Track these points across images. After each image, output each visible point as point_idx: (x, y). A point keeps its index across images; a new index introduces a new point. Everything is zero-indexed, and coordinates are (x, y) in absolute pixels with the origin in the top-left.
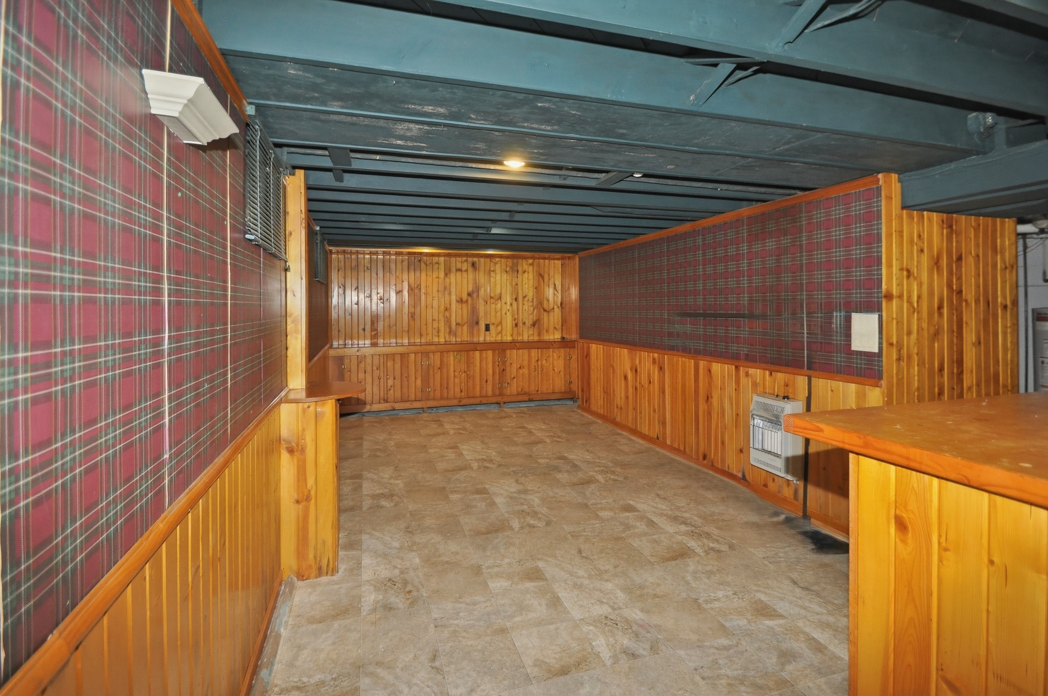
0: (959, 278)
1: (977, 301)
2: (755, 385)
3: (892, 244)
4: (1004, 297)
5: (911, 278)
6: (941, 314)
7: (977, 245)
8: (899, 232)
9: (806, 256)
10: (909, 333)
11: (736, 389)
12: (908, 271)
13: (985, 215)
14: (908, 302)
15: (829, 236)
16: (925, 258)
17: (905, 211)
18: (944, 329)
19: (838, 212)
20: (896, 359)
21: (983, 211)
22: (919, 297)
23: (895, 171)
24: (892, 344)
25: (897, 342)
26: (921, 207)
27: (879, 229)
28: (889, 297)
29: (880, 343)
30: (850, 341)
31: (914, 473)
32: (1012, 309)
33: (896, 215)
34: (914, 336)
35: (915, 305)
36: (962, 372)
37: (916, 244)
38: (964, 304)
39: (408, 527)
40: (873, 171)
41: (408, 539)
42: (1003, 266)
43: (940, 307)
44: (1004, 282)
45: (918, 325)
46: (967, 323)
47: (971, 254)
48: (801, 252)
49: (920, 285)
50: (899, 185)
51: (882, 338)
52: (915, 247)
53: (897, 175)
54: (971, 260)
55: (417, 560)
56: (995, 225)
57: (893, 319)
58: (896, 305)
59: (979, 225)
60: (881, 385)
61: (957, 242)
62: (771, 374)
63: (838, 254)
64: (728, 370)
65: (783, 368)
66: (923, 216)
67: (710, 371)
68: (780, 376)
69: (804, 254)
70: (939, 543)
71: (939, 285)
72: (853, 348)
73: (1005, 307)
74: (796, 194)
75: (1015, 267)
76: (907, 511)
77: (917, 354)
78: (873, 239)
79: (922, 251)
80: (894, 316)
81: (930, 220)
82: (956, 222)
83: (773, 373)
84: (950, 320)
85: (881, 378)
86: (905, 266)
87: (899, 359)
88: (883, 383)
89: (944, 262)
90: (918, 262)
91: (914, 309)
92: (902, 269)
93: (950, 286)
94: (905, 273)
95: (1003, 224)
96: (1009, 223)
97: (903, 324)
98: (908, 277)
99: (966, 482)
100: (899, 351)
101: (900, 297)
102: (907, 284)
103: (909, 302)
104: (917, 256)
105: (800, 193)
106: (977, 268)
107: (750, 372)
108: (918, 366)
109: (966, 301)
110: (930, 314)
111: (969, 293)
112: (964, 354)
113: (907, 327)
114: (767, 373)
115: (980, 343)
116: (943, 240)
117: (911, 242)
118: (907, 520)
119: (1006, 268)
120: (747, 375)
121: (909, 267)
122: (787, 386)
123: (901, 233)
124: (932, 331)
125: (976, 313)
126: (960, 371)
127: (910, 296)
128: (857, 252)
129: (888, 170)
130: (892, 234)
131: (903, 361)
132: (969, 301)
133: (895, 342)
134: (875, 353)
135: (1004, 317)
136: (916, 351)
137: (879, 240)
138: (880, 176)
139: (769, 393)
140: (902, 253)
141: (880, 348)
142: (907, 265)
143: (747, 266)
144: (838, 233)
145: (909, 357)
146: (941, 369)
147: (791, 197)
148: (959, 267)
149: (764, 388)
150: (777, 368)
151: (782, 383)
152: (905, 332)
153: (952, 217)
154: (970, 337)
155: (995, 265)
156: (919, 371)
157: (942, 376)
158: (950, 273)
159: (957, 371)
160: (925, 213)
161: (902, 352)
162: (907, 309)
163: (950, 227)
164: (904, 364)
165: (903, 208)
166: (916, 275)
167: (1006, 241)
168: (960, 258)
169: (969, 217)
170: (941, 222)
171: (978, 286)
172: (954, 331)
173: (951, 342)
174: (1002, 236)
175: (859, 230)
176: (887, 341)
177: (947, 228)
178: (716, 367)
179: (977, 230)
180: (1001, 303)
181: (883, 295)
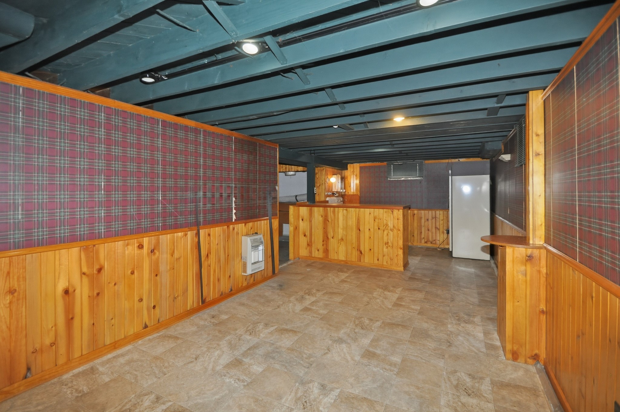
39: (450, 346)
41: (452, 338)
55: (449, 326)
64: (223, 229)
65: (251, 220)
68: (250, 224)
107: (235, 227)
114: (244, 225)
150: (248, 221)
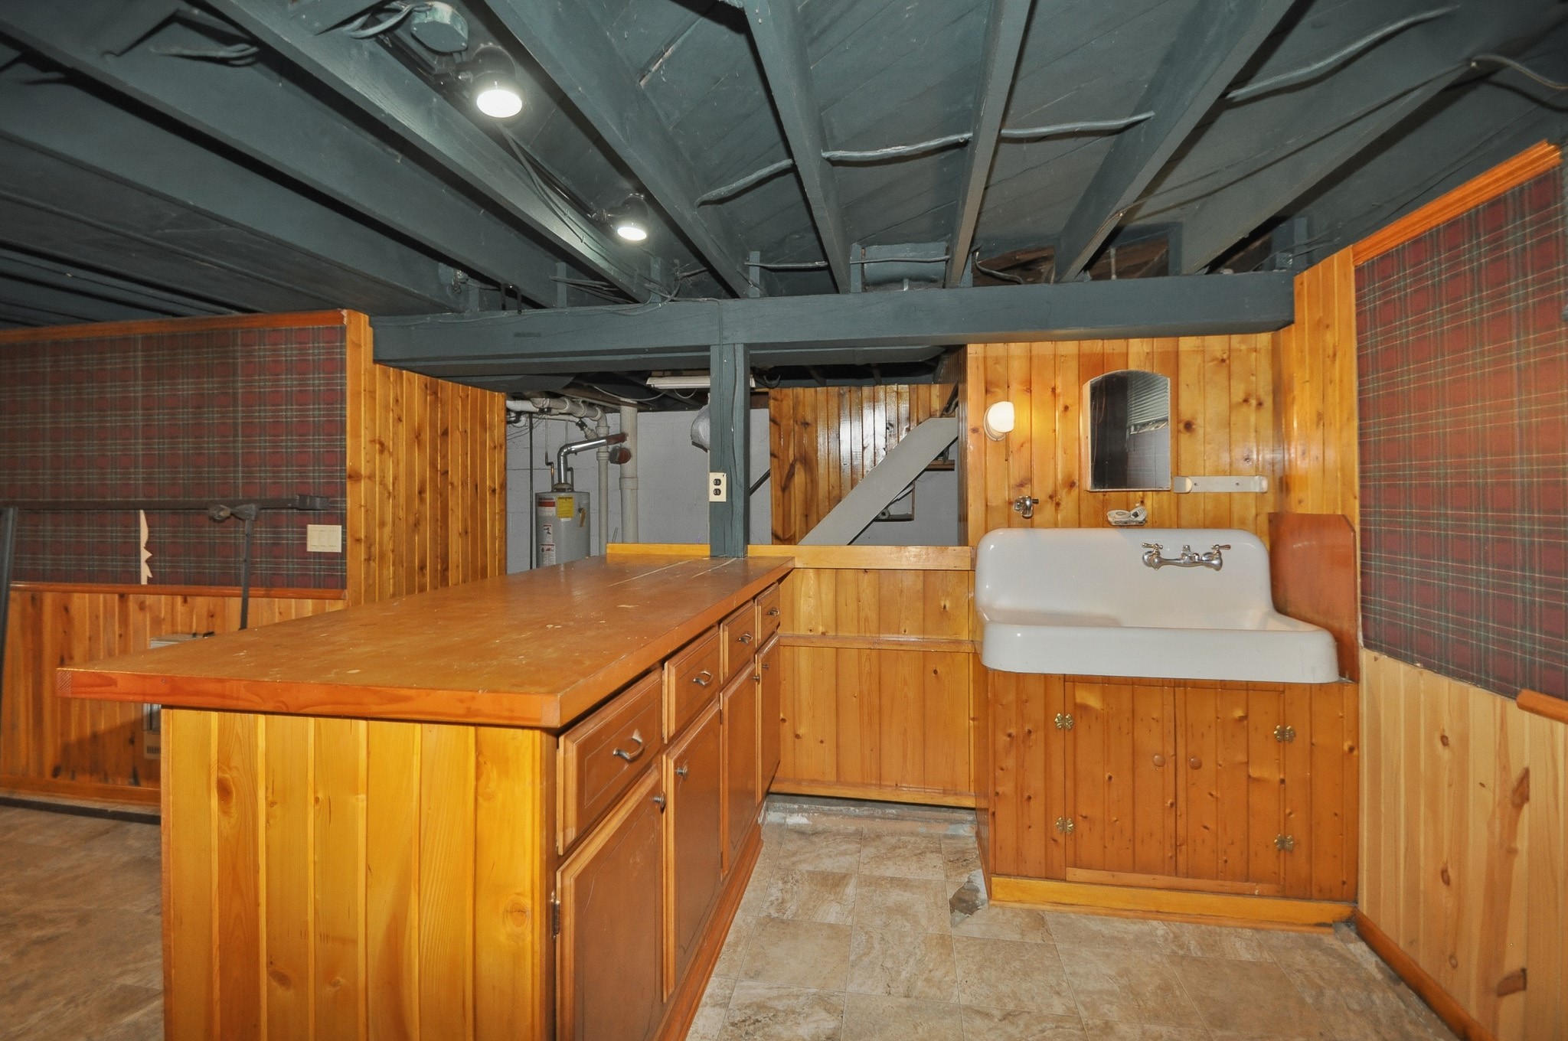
0: (444, 457)
1: (464, 483)
2: (157, 622)
3: (361, 408)
4: (493, 479)
5: (386, 452)
6: (422, 500)
7: (465, 419)
8: (369, 392)
9: (243, 412)
10: (382, 524)
11: (120, 636)
12: (382, 444)
13: (475, 385)
14: (380, 484)
15: (277, 386)
16: (403, 429)
17: (378, 366)
18: (426, 517)
19: (289, 352)
20: (365, 559)
21: (475, 380)
22: (395, 478)
23: (365, 311)
24: (358, 540)
25: (366, 537)
26: (400, 364)
27: (343, 385)
28: (355, 477)
29: (344, 540)
30: (305, 539)
31: (238, 715)
32: (500, 493)
33: (366, 369)
34: (388, 529)
35: (391, 488)
36: (447, 569)
37: (393, 410)
38: (450, 487)
40: (337, 305)
42: (492, 445)
43: (421, 492)
44: (493, 463)
45: (393, 514)
46: (452, 510)
47: (459, 429)
48: (235, 405)
49: (397, 464)
50: (370, 330)
51: (346, 532)
52: (391, 414)
53: (367, 317)
54: (457, 435)
56: (484, 397)
57: (361, 506)
58: (365, 489)
59: (468, 396)
60: (345, 596)
61: (442, 412)
62: (185, 601)
63: (289, 413)
64: (105, 601)
65: (205, 589)
66: (402, 375)
67: (66, 609)
68: (201, 603)
69: (240, 408)
70: (266, 798)
71: (420, 464)
72: (310, 549)
73: (494, 491)
74: (231, 313)
75: (504, 447)
76: (230, 769)
77: (393, 551)
78: (335, 398)
79: (400, 419)
80: (363, 503)
81: (409, 380)
82: (441, 389)
83: (189, 599)
84: (433, 507)
85: (344, 587)
86: (377, 438)
87: (368, 560)
88: (347, 593)
89: (427, 436)
90: (395, 433)
91: (389, 493)
92: (373, 441)
93: (433, 465)
94: (377, 446)
95: (492, 398)
96: (499, 397)
97: (374, 513)
98: (382, 451)
99: (285, 710)
100: (369, 548)
101: (371, 477)
102: (380, 462)
103: (383, 484)
104: (394, 425)
105: (236, 314)
106: (465, 446)
107: (147, 603)
108: (393, 566)
109: (452, 484)
110: (409, 500)
111: (455, 476)
112: (450, 547)
113: (380, 515)
114: (179, 599)
115: (467, 533)
116: (426, 406)
117: (386, 407)
118: (231, 780)
119: (495, 447)
120: (142, 607)
121: (383, 439)
122: (212, 616)
123: (372, 393)
124: (411, 520)
125: (463, 498)
126: (445, 566)
127: (384, 477)
128: (316, 413)
129: (356, 308)
130: (359, 393)
131: (374, 560)
132: (455, 483)
133: (363, 537)
134: (337, 553)
135: (493, 503)
136: (391, 547)
137: (343, 401)
138: (344, 312)
139: (182, 633)
140: (373, 420)
141: (344, 546)
142: (380, 437)
143: (143, 420)
144: (289, 382)
145: (382, 555)
146: (422, 568)
147: (220, 316)
148: (445, 443)
149: (173, 623)
150: (193, 589)
151: (204, 612)
152: (377, 523)
153: (437, 382)
154: (455, 525)
155: (483, 444)
156: (394, 572)
157: (424, 575)
158: (434, 449)
159: (442, 567)
160: (404, 372)
161: (373, 549)
162: (380, 493)
163: (435, 393)
164: (374, 565)
165: (376, 361)
166: (391, 450)
167: (496, 417)
168: (445, 433)
169: (457, 385)
170: (423, 387)
171: (465, 467)
172: (437, 520)
173: (434, 533)
174: (492, 411)
175: (316, 381)
176: (352, 536)
177: (431, 395)
178: (82, 602)
179: (464, 400)
180: (490, 487)
181: (347, 474)
